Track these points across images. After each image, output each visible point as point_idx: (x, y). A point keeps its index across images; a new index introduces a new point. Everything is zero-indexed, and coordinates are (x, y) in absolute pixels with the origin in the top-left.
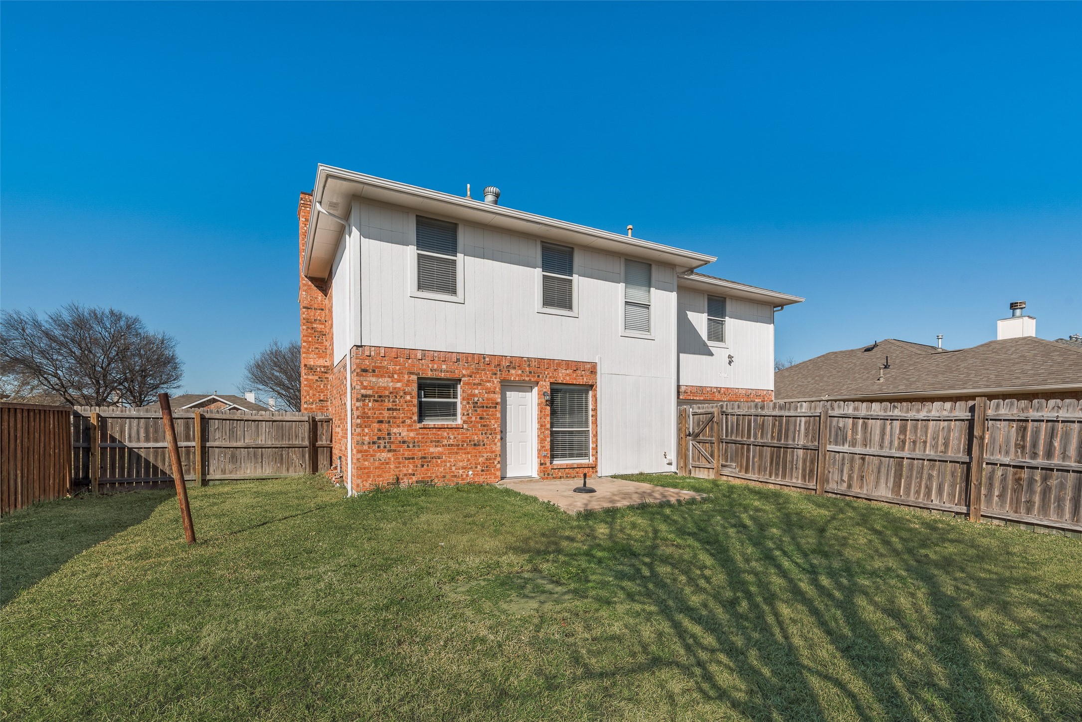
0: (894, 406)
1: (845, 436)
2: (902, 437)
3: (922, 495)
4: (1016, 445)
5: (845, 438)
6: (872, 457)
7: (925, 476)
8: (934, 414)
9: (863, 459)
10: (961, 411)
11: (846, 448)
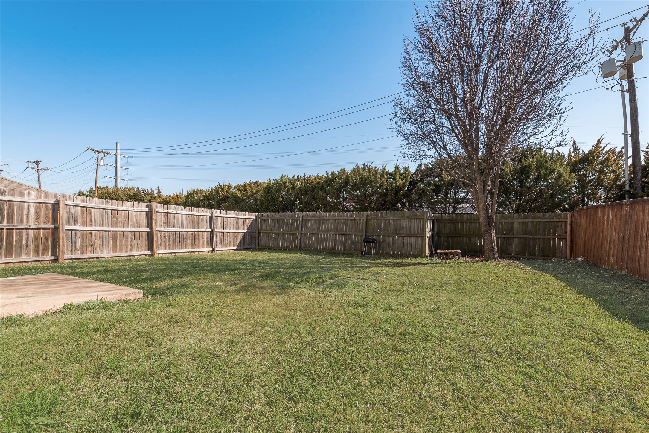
0: (108, 202)
1: (76, 218)
2: (114, 220)
3: (129, 250)
4: (164, 223)
5: (76, 220)
6: (97, 232)
7: (130, 240)
8: (130, 208)
9: (91, 233)
10: (142, 207)
11: (77, 227)
